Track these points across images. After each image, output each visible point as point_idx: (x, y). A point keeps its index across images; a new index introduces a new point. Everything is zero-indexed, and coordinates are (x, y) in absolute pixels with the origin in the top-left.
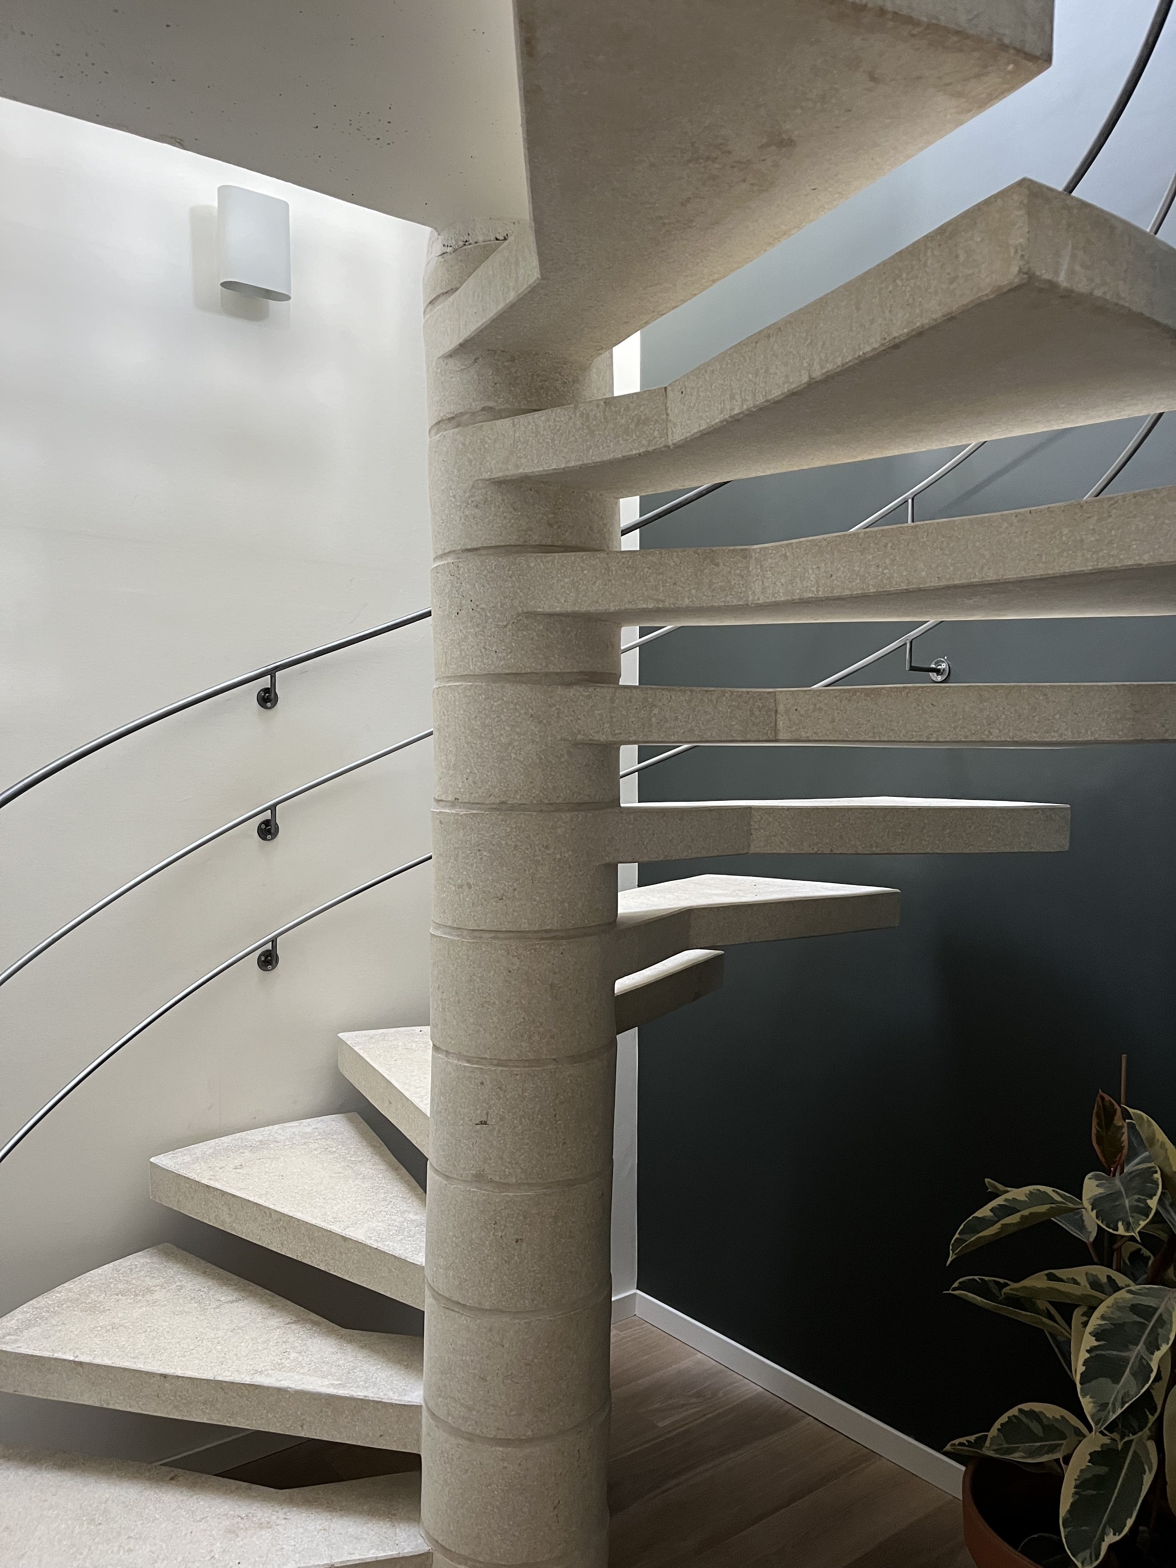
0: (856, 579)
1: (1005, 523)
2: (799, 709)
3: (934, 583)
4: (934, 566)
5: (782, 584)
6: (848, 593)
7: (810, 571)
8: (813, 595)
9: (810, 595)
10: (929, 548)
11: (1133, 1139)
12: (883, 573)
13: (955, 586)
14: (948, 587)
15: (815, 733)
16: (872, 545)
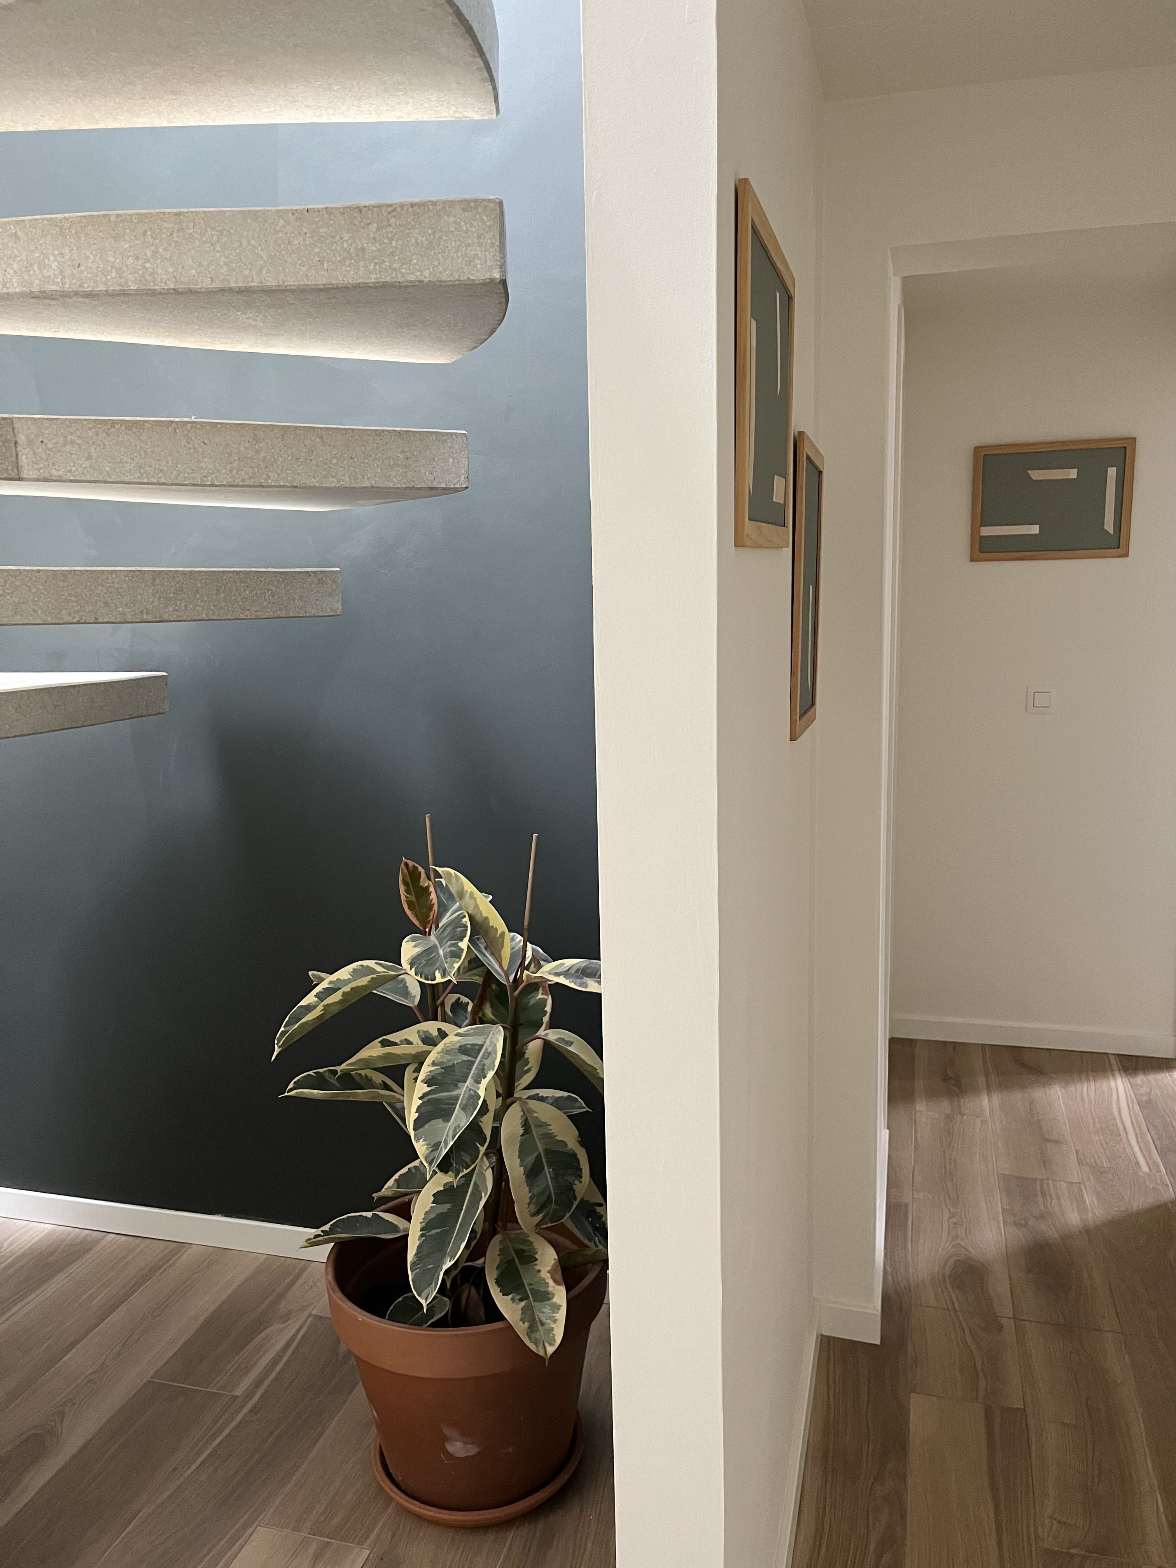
0: (111, 271)
1: (281, 221)
2: (45, 441)
3: (205, 283)
4: (205, 263)
5: (15, 272)
6: (102, 287)
7: (52, 258)
8: (58, 288)
9: (54, 288)
10: (197, 241)
11: (441, 896)
12: (144, 267)
13: (231, 290)
14: (222, 291)
15: (70, 471)
16: (128, 231)
